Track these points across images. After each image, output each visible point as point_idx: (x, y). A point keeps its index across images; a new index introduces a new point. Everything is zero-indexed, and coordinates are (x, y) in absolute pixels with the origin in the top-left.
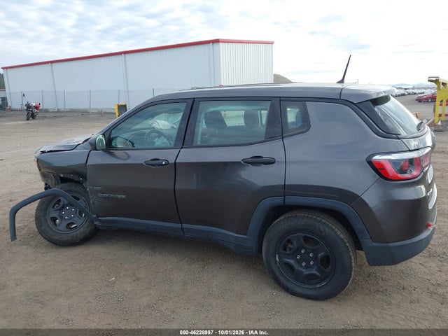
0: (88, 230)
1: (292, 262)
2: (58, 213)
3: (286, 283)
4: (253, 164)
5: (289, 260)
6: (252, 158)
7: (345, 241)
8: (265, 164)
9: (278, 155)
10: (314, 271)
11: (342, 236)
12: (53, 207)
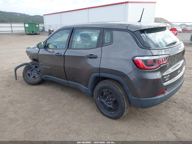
0: (40, 80)
1: (104, 101)
2: (30, 72)
3: (101, 110)
4: (90, 58)
5: (102, 100)
6: (90, 55)
7: (123, 94)
8: (94, 58)
9: (98, 55)
10: (111, 106)
11: (122, 92)
12: (29, 70)
